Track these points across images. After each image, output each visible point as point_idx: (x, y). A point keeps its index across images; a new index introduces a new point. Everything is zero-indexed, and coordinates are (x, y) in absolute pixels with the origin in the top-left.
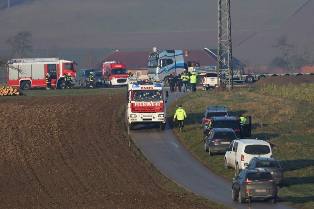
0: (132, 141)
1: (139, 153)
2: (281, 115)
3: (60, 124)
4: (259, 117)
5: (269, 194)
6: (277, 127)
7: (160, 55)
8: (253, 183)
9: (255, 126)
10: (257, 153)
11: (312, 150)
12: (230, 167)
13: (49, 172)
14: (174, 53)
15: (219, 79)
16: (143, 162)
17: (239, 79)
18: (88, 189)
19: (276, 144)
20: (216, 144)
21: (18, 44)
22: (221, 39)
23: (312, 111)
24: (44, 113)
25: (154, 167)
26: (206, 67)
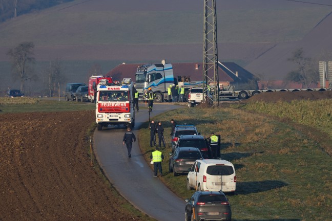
0: (96, 160)
1: (101, 173)
2: (257, 134)
3: (23, 142)
4: (233, 136)
5: (223, 217)
6: (250, 146)
7: (148, 69)
8: (205, 205)
9: (227, 145)
10: (220, 173)
11: (282, 171)
12: (192, 189)
13: (3, 192)
14: (164, 67)
15: (205, 95)
16: (104, 182)
17: (231, 95)
18: (40, 210)
19: (246, 165)
20: (180, 164)
21: (19, 56)
22: (207, 53)
23: (290, 130)
24: (9, 130)
25: (114, 188)
26: (197, 82)
